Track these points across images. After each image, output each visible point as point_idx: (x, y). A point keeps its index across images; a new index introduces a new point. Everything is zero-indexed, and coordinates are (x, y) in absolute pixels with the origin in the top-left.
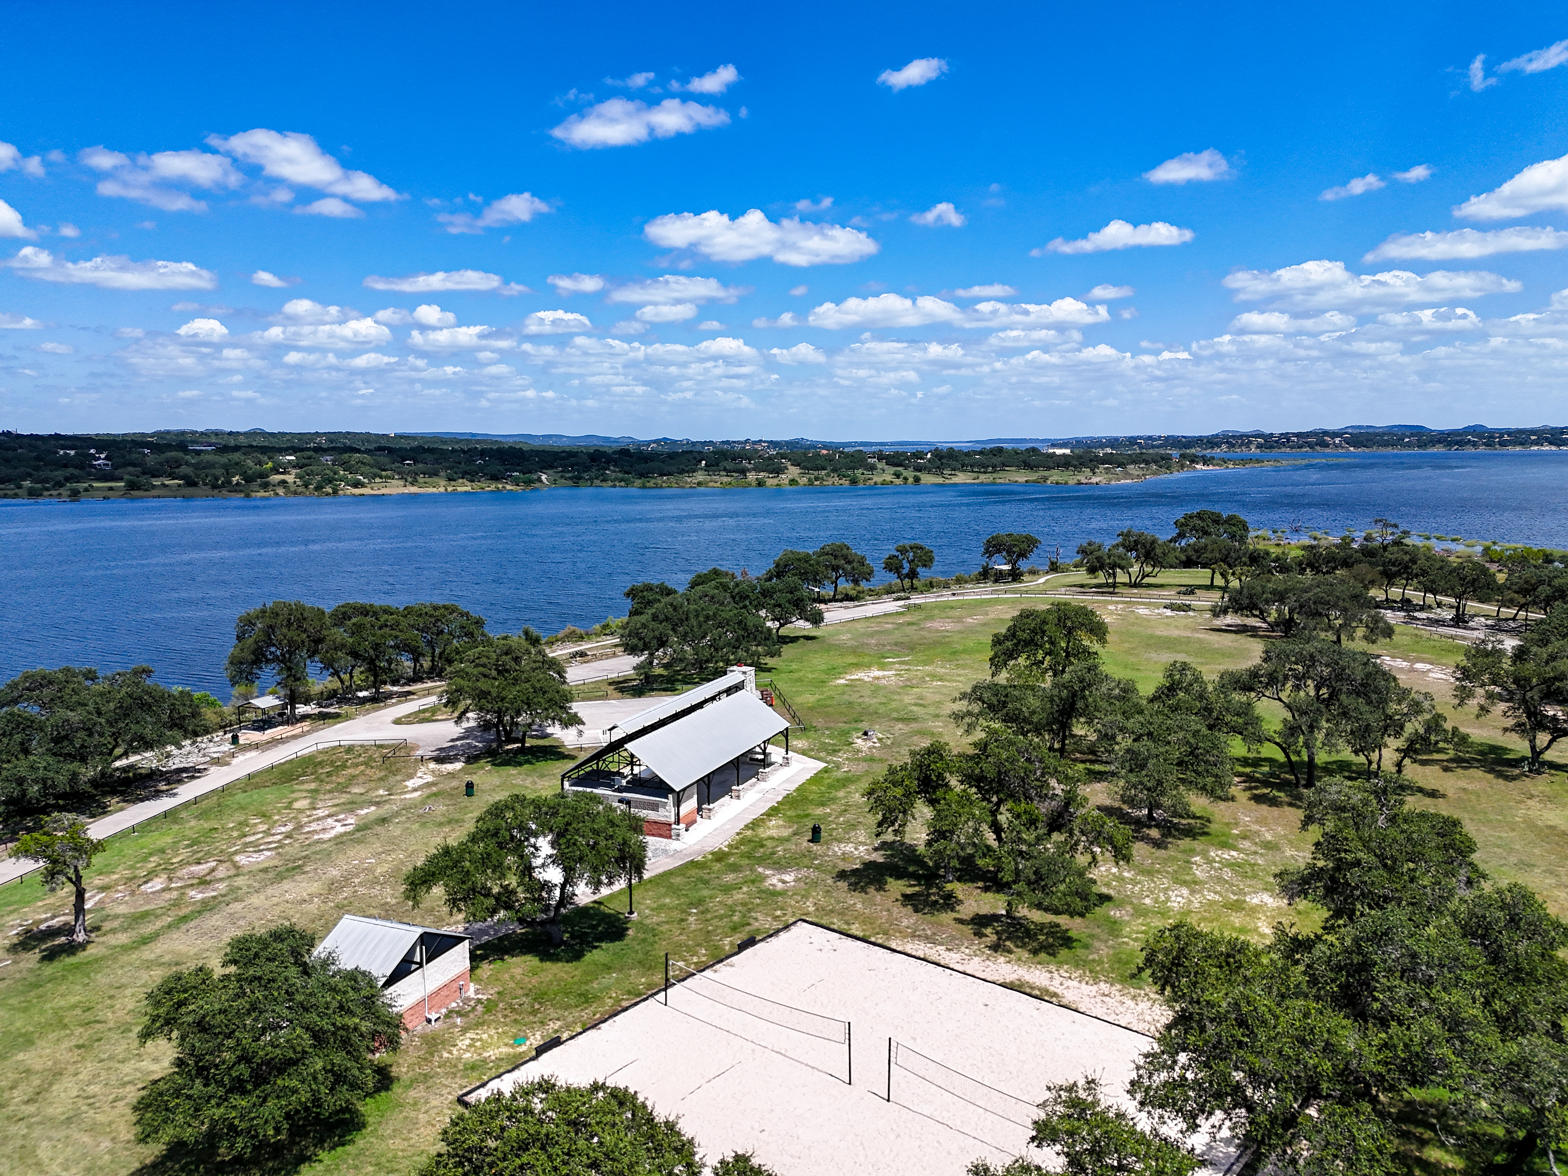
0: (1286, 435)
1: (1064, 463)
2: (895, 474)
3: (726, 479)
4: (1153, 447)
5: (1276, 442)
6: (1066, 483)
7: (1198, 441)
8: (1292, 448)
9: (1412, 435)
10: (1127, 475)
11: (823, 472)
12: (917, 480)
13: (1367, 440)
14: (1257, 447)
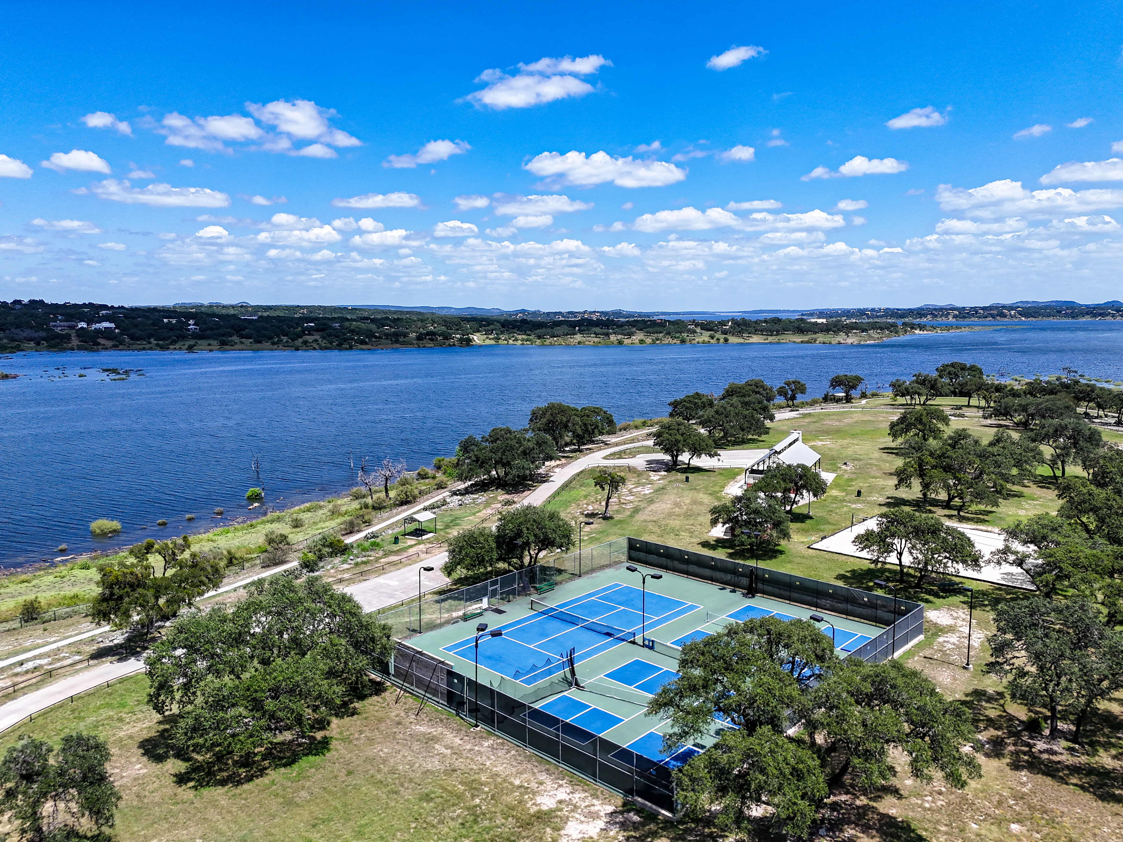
0: (975, 309)
1: (826, 329)
2: (710, 336)
3: (596, 340)
4: (877, 317)
5: (967, 313)
6: (830, 343)
7: (910, 312)
8: (979, 317)
9: (1067, 308)
10: (871, 337)
11: (661, 335)
13: (1035, 313)
14: (954, 317)
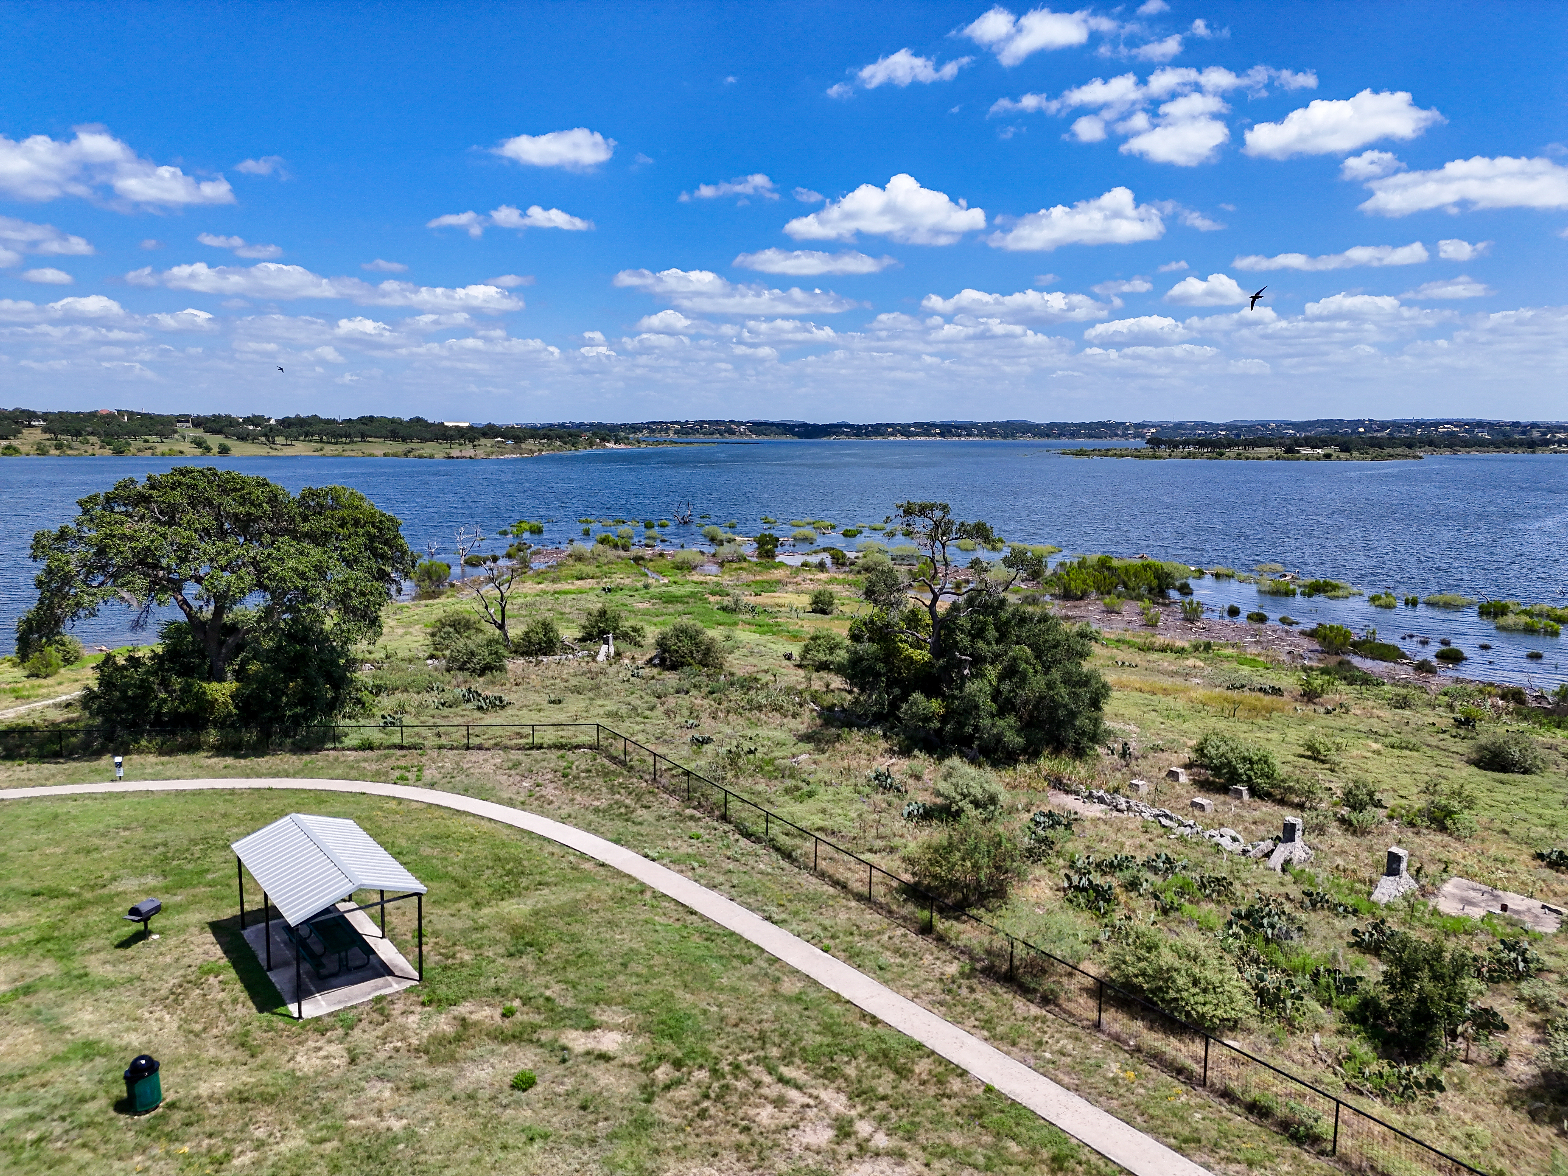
12: (224, 450)
